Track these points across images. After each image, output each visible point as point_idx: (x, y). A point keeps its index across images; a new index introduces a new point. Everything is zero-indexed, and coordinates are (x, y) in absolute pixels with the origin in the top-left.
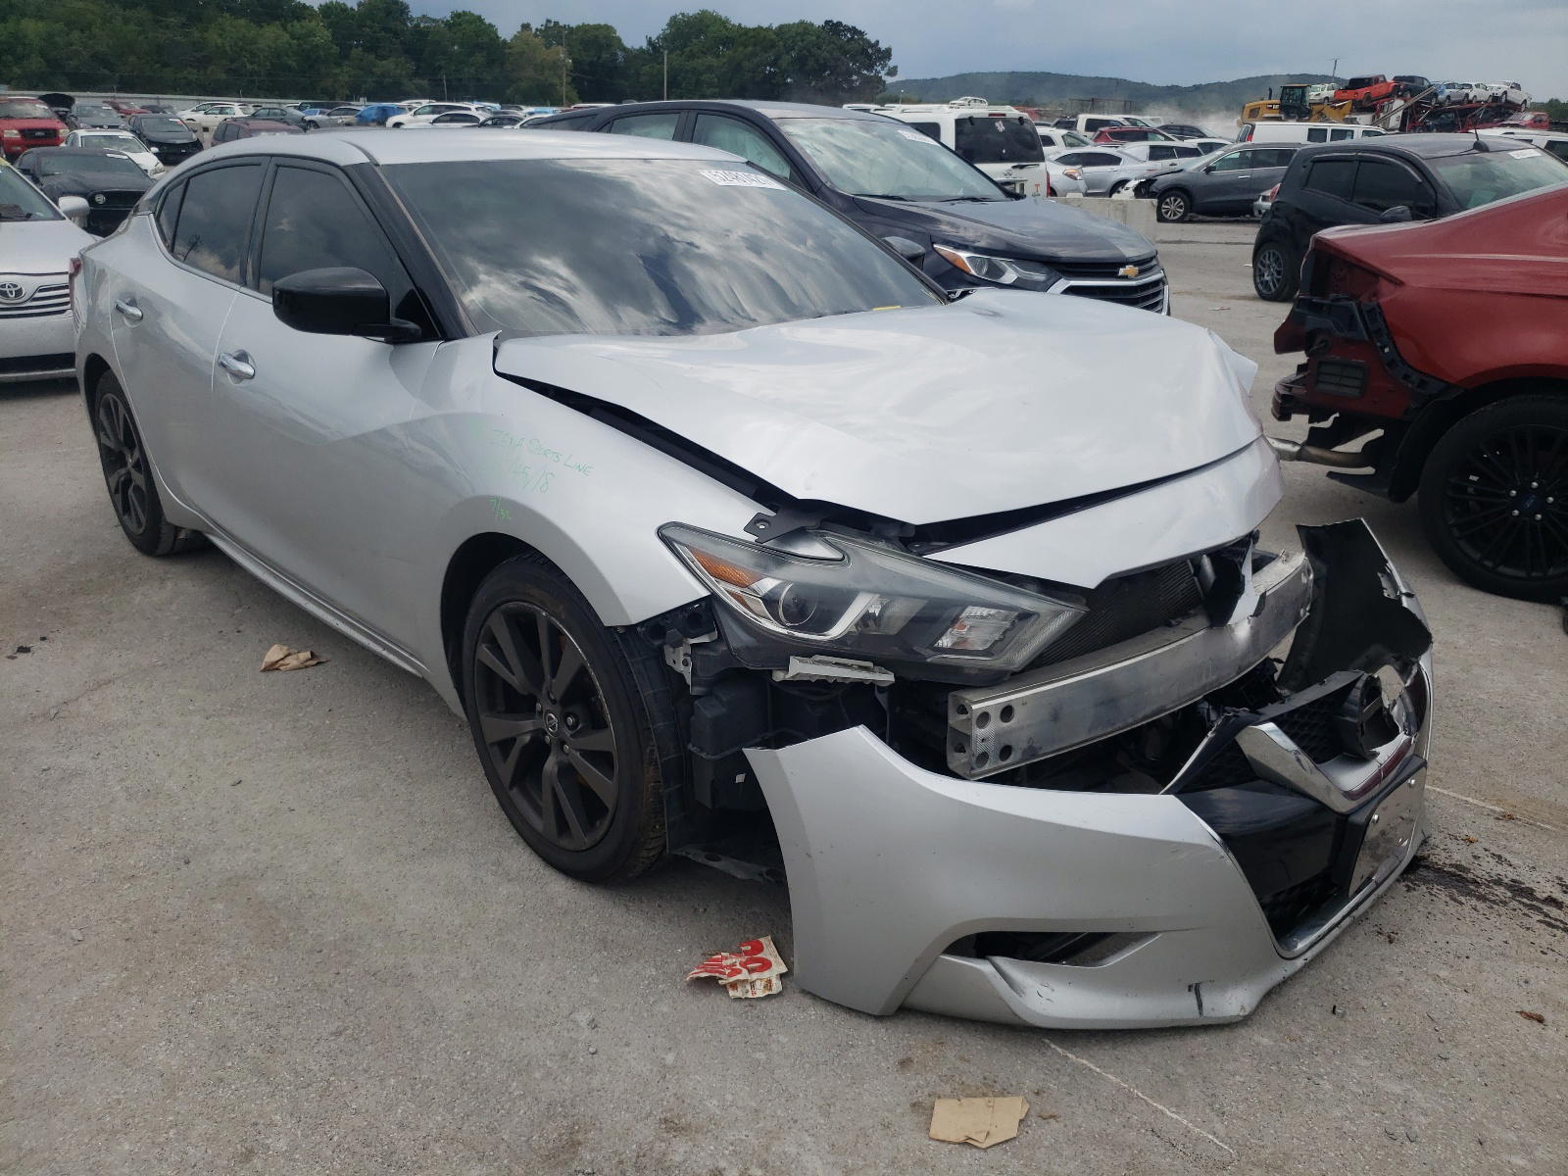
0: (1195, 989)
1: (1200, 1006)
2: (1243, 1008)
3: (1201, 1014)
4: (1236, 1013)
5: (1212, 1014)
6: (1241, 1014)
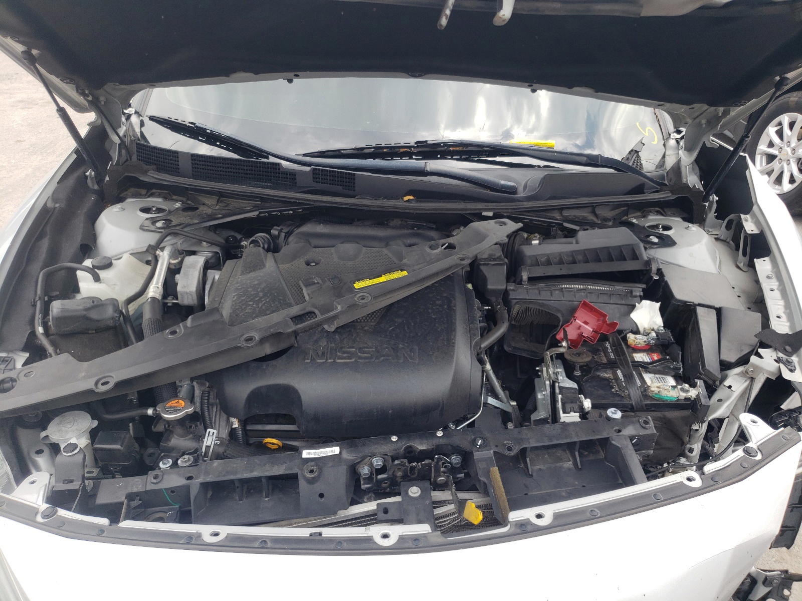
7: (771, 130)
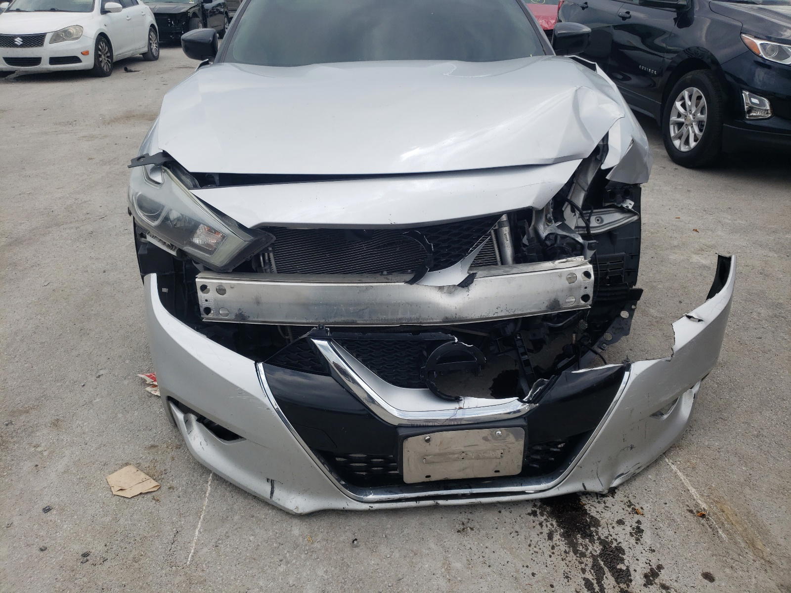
0: (272, 483)
1: (272, 493)
2: (297, 508)
3: (271, 497)
4: (291, 509)
5: (277, 501)
6: (294, 511)
7: (678, 104)
